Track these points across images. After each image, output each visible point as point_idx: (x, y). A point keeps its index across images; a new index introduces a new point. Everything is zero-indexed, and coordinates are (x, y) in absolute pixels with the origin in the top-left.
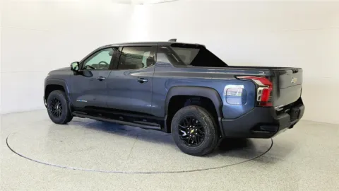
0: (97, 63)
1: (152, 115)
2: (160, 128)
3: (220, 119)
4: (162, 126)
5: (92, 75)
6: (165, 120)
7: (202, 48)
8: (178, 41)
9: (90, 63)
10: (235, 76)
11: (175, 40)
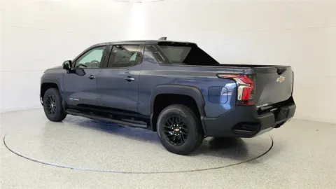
0: (90, 61)
1: (138, 114)
2: (146, 126)
3: (202, 118)
4: (148, 125)
5: (85, 74)
6: (151, 118)
7: (193, 46)
8: (168, 40)
9: (83, 61)
10: (217, 75)
11: (166, 38)
